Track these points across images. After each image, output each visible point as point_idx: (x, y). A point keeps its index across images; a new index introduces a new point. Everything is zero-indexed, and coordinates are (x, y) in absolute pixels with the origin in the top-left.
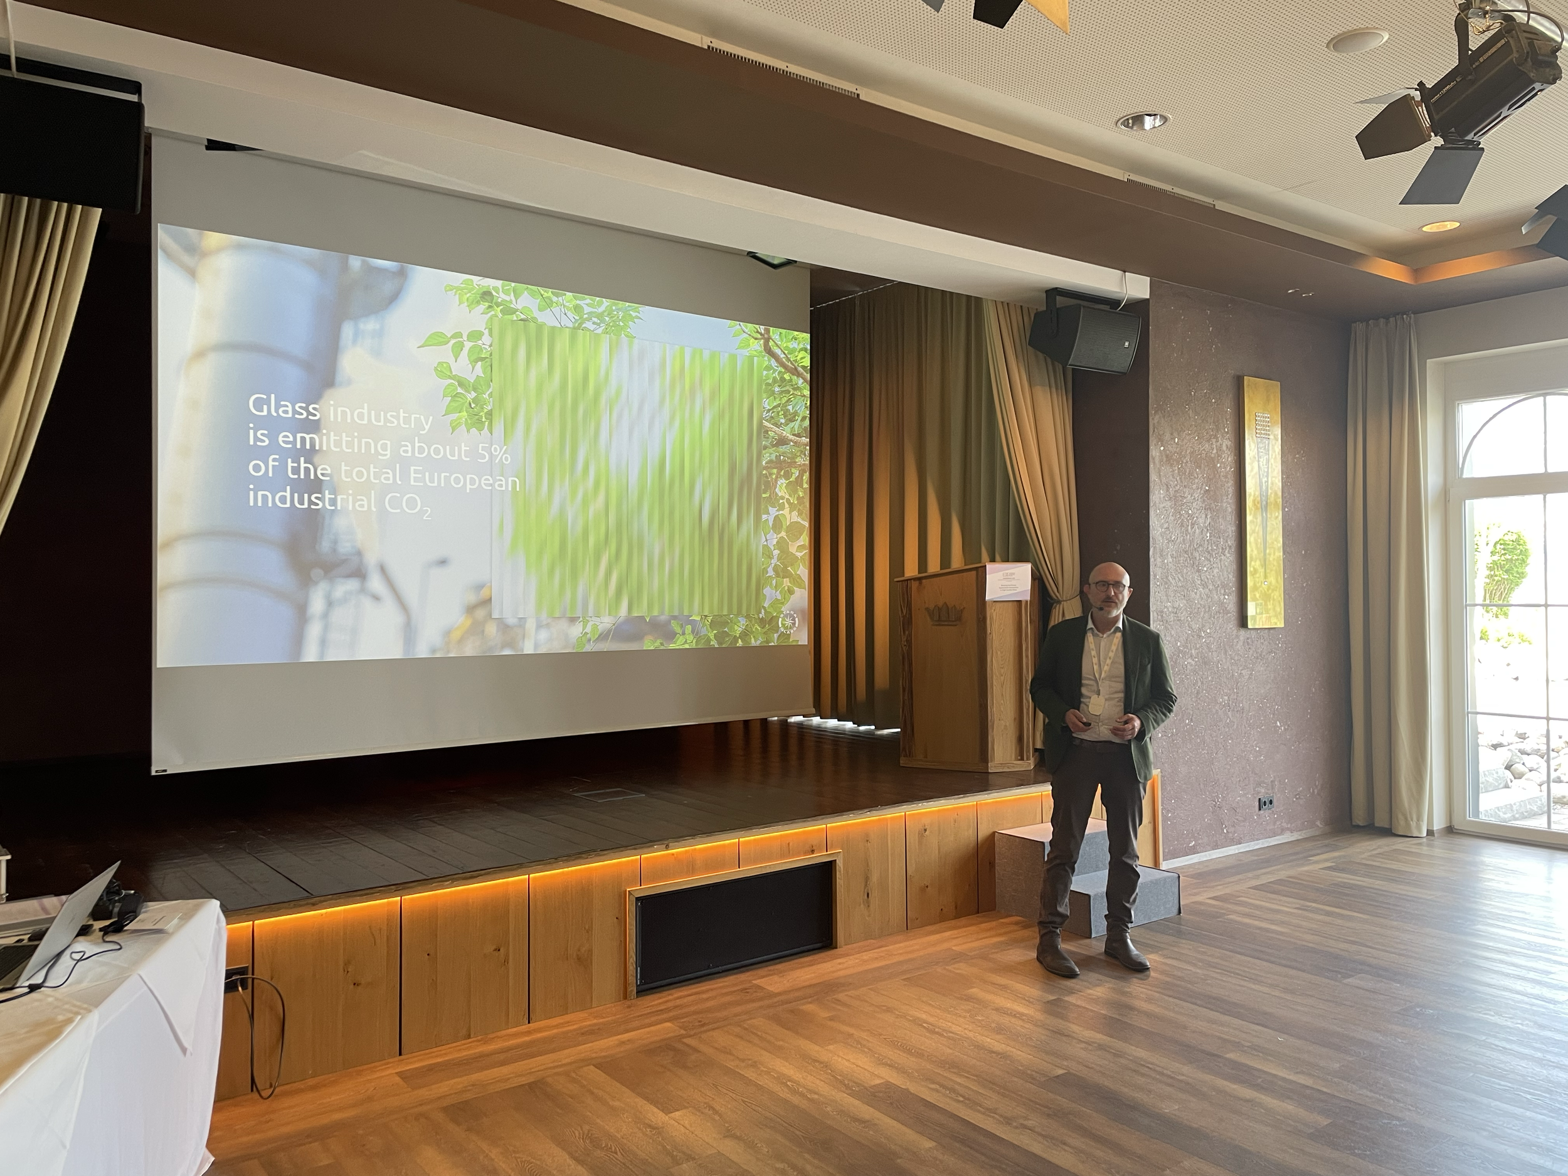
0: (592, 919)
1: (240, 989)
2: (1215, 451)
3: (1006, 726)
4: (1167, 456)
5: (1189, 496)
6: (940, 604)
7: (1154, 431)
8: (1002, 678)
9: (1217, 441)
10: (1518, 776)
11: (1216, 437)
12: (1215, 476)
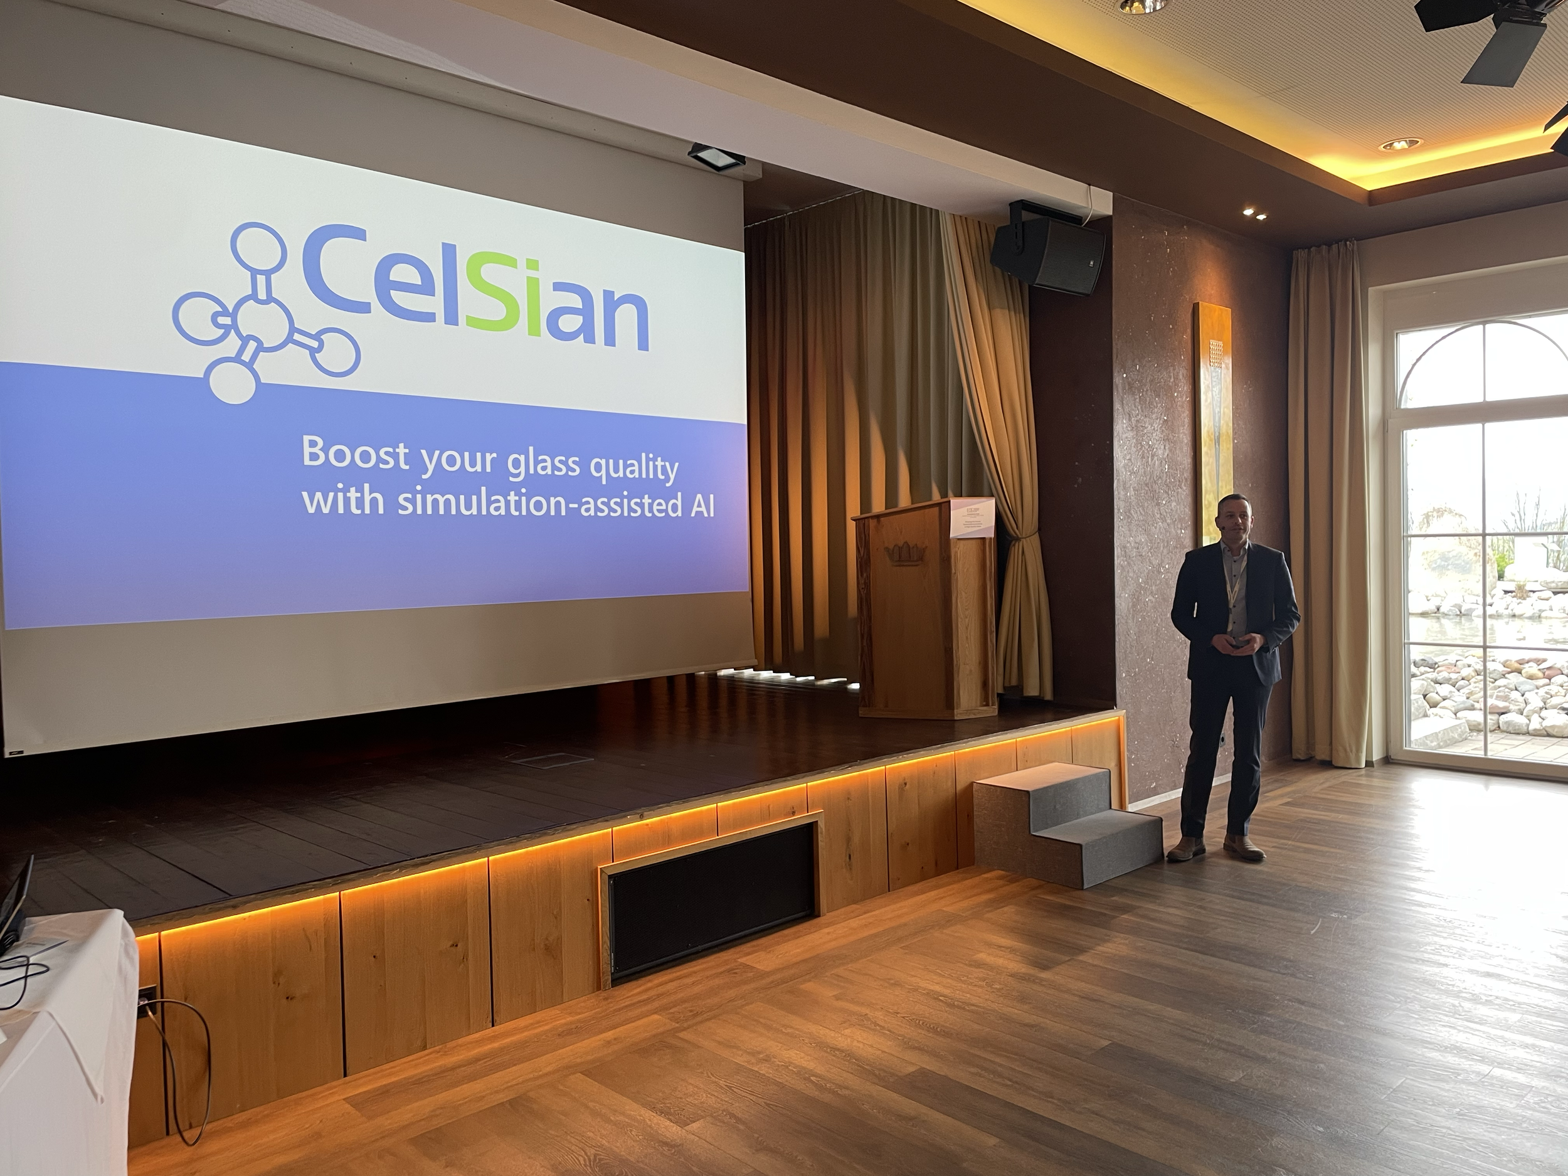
0: (560, 903)
1: (150, 1013)
2: (1172, 380)
3: (971, 671)
4: (1129, 384)
5: (1150, 426)
6: (901, 544)
7: (1117, 356)
8: (967, 620)
9: (1174, 370)
10: (1434, 705)
11: (1174, 366)
12: (1172, 406)
